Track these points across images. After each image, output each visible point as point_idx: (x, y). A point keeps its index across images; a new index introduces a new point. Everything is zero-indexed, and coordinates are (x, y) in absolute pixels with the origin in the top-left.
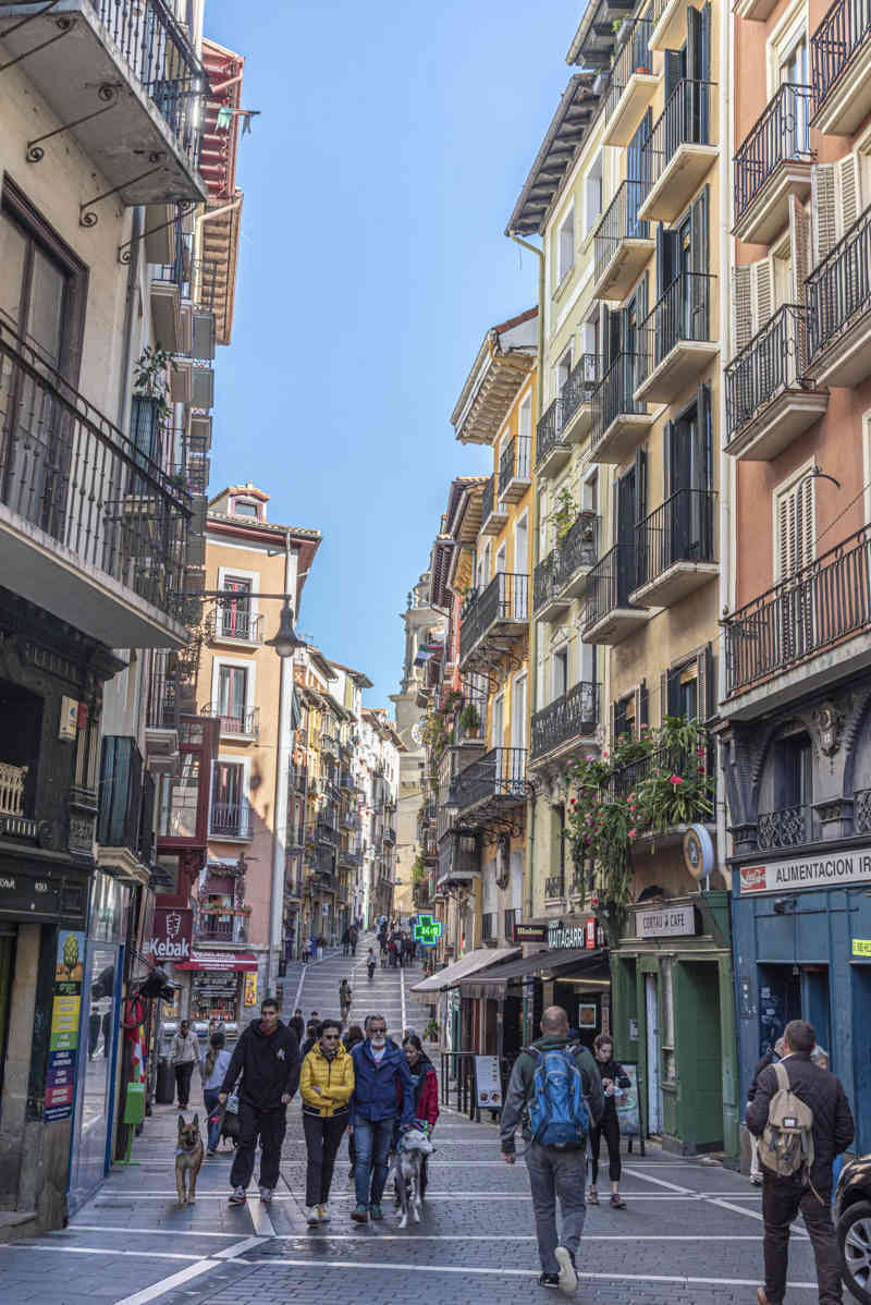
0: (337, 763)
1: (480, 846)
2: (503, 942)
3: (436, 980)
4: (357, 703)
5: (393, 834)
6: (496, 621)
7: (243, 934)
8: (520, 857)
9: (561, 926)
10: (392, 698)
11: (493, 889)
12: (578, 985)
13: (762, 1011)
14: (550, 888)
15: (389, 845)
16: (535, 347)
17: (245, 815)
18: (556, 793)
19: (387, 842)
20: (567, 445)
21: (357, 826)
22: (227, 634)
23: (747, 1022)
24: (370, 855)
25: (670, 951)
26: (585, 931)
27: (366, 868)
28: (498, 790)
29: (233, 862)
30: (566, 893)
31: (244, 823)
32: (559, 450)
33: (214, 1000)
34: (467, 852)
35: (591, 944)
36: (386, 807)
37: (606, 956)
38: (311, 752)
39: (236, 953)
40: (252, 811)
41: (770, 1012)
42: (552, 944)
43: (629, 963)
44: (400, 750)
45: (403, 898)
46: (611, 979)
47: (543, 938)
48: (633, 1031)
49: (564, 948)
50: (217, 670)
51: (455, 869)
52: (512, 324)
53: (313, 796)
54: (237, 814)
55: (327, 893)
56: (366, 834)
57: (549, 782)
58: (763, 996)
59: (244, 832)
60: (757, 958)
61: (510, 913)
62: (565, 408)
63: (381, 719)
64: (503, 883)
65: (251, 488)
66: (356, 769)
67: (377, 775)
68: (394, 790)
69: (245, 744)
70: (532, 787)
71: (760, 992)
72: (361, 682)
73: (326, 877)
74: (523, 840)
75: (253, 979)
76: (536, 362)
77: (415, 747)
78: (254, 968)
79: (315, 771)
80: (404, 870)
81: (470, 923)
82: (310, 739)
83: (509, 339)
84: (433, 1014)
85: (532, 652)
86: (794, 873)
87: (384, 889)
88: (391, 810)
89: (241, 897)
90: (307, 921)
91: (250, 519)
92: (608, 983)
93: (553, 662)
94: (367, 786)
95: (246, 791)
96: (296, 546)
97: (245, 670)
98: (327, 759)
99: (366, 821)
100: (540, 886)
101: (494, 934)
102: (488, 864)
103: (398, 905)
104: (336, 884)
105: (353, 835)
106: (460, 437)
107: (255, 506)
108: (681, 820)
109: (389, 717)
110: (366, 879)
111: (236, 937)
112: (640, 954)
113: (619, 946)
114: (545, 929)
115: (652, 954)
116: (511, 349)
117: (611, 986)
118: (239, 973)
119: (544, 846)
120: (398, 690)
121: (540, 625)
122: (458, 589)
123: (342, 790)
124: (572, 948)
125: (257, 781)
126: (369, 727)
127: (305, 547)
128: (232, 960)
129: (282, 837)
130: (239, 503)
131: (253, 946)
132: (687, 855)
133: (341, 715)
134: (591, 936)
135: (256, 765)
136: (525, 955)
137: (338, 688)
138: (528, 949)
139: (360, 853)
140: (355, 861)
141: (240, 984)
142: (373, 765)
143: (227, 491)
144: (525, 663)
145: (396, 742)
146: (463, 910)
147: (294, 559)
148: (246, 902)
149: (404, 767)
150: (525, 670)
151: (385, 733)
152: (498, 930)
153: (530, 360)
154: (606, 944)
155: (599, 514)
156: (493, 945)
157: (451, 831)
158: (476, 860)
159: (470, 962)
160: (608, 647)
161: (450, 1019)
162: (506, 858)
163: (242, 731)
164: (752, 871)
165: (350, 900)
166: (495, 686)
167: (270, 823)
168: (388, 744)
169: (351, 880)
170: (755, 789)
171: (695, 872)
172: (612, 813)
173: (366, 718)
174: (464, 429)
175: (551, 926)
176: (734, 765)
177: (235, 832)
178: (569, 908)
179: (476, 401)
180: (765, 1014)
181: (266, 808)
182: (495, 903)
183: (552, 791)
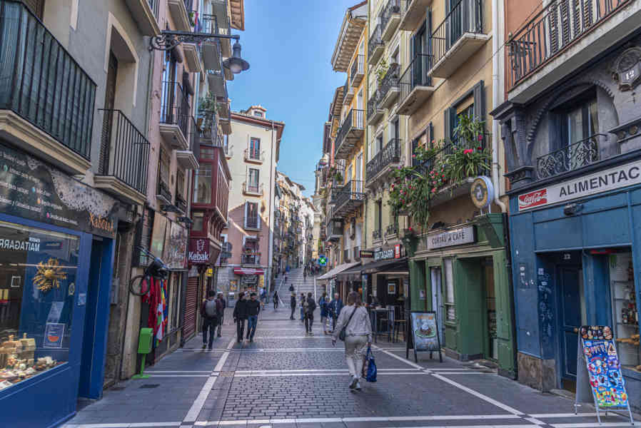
0: (294, 212)
1: (343, 224)
2: (353, 259)
3: (326, 276)
4: (300, 194)
5: (312, 236)
6: (350, 130)
7: (258, 262)
8: (360, 226)
9: (381, 250)
10: (312, 196)
11: (348, 240)
12: (388, 275)
13: (539, 283)
14: (374, 236)
15: (311, 239)
16: (366, 17)
17: (259, 220)
18: (377, 195)
19: (310, 238)
20: (382, 43)
21: (301, 232)
22: (251, 157)
23: (523, 290)
24: (305, 242)
25: (452, 252)
26: (394, 251)
27: (304, 246)
28: (351, 197)
29: (255, 237)
30: (383, 236)
31: (259, 224)
32: (379, 47)
33: (249, 285)
34: (338, 228)
35: (397, 256)
36: (309, 228)
37: (407, 260)
38: (285, 208)
39: (257, 269)
40: (261, 220)
41: (544, 283)
42: (377, 258)
43: (421, 264)
44: (315, 211)
45: (315, 255)
46: (409, 271)
47: (373, 256)
48: (422, 295)
49: (383, 259)
50: (248, 170)
51: (334, 234)
52: (357, 7)
53: (286, 222)
54: (256, 220)
55: (292, 253)
56: (303, 235)
57: (374, 191)
58: (539, 273)
59: (259, 227)
60: (536, 250)
61: (356, 249)
62: (381, 27)
63: (308, 200)
64: (353, 237)
65: (260, 107)
66: (300, 215)
67: (307, 217)
68: (312, 222)
69: (259, 196)
70: (366, 195)
71: (538, 271)
72: (301, 188)
73: (291, 248)
74: (362, 218)
75: (262, 277)
76: (367, 23)
77: (319, 211)
78: (262, 273)
79: (287, 214)
80: (315, 247)
81: (339, 256)
82: (285, 204)
83: (355, 13)
84: (325, 289)
85: (365, 143)
86: (582, 188)
87: (309, 252)
88: (311, 229)
89: (258, 249)
90: (285, 261)
91: (259, 118)
92: (407, 273)
93: (376, 142)
94: (304, 220)
95: (259, 213)
96: (276, 127)
97: (258, 170)
98: (291, 211)
99: (304, 231)
100: (370, 236)
101: (349, 257)
102: (346, 231)
103: (314, 257)
104: (294, 250)
105: (299, 235)
106: (335, 69)
107: (261, 113)
108: (470, 175)
109: (311, 200)
110: (304, 249)
111: (256, 263)
112: (428, 258)
113: (414, 255)
114: (373, 252)
115: (438, 257)
116: (356, 17)
117: (409, 275)
118: (258, 275)
119: (371, 219)
120: (313, 194)
121: (369, 126)
122: (333, 137)
123: (295, 220)
124: (387, 259)
125: (263, 209)
126: (304, 202)
127: (279, 128)
128: (255, 271)
129: (272, 229)
130: (256, 112)
131: (262, 266)
132: (473, 195)
133: (295, 198)
134: (397, 252)
135: (263, 204)
136: (363, 264)
137: (295, 189)
138: (364, 261)
139: (302, 240)
140: (300, 243)
141: (258, 278)
142: (306, 215)
143: (251, 108)
144: (362, 148)
145: (313, 208)
146: (336, 251)
147: (275, 132)
148: (260, 251)
149: (315, 216)
150: (362, 151)
151: (309, 205)
152: (350, 256)
153: (364, 23)
154: (406, 255)
155: (399, 63)
156: (349, 262)
157: (332, 220)
158: (341, 230)
159: (339, 269)
160: (408, 117)
161: (331, 290)
162: (354, 227)
163: (258, 191)
164: (529, 196)
165: (299, 255)
166: (349, 162)
167: (268, 224)
168: (310, 208)
169: (299, 249)
170: (529, 145)
171: (479, 204)
172: (419, 183)
173: (303, 200)
174: (336, 64)
175: (376, 250)
176: (515, 132)
177: (255, 226)
178: (385, 242)
179: (341, 49)
180: (541, 285)
181: (266, 219)
182: (349, 245)
183: (375, 195)
